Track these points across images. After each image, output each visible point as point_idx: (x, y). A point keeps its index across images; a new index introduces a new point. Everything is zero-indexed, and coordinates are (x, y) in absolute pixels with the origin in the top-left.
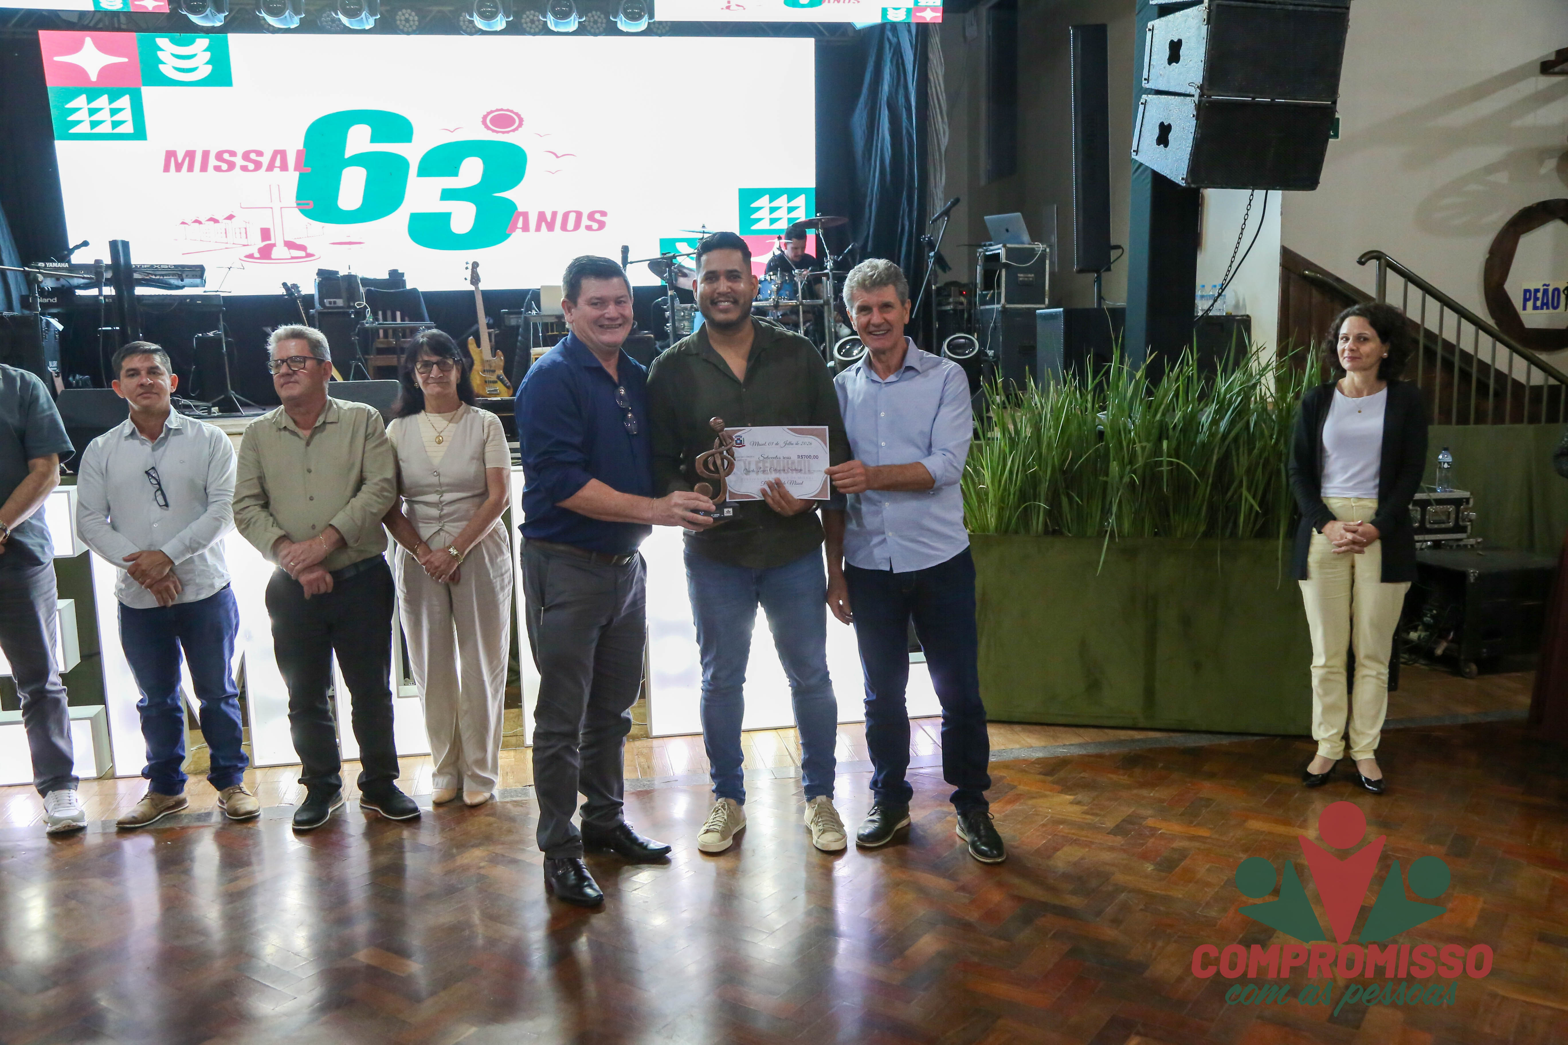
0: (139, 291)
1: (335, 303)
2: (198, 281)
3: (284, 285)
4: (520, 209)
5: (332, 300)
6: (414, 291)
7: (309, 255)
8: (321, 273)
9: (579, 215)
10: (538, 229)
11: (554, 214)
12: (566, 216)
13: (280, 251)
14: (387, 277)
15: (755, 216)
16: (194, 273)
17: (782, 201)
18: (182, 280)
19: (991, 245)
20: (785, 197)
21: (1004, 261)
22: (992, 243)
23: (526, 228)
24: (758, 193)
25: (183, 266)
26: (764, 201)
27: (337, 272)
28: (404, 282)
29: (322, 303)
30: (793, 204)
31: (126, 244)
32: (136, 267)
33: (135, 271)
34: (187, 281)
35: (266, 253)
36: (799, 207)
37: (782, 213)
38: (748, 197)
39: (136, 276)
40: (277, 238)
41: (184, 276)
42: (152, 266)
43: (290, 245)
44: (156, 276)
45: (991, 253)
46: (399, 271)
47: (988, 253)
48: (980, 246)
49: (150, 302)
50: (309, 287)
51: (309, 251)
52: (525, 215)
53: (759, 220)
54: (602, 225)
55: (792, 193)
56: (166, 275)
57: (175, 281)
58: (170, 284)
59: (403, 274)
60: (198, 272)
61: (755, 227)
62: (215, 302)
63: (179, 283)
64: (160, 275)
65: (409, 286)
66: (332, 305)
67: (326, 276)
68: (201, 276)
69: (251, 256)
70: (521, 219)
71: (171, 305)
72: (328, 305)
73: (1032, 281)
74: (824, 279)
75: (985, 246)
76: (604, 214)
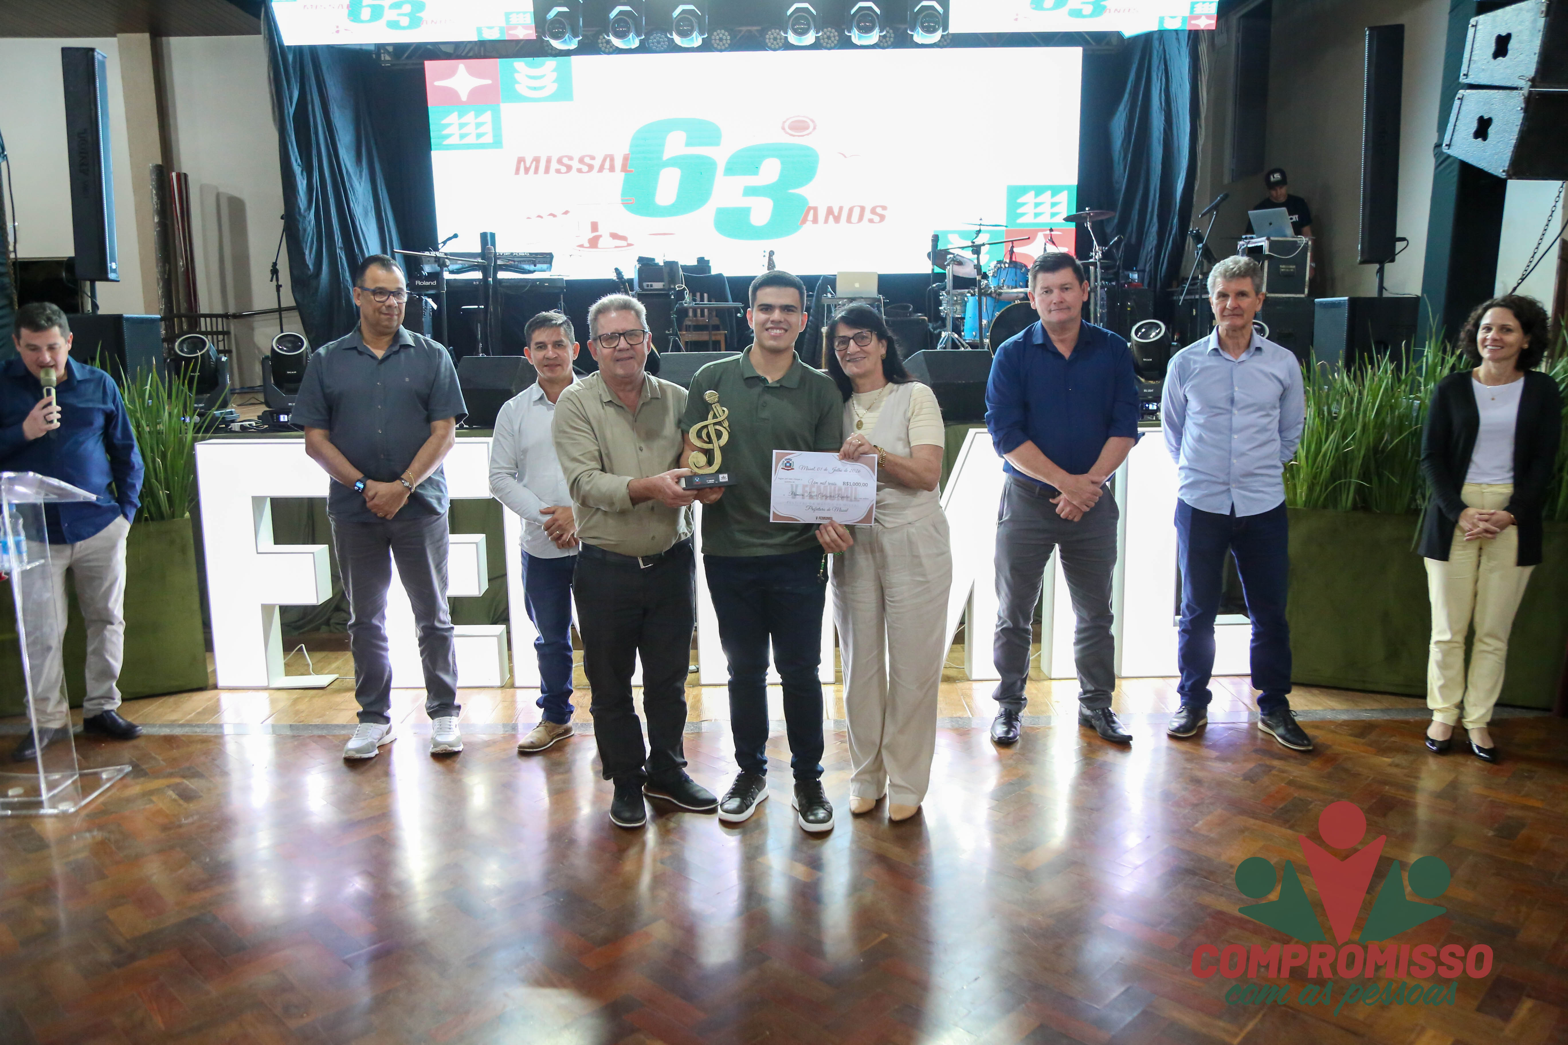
0: (501, 275)
1: (651, 286)
2: (545, 266)
3: (616, 269)
4: (811, 205)
5: (649, 283)
6: (719, 277)
7: (629, 245)
8: (641, 260)
9: (863, 209)
10: (826, 221)
11: (841, 209)
12: (851, 210)
13: (605, 241)
14: (695, 263)
15: (1020, 211)
16: (545, 259)
17: (1046, 197)
18: (535, 266)
19: (1252, 238)
20: (1049, 193)
21: (1267, 253)
22: (1254, 236)
23: (815, 221)
24: (1024, 190)
25: (537, 254)
26: (1029, 198)
27: (653, 260)
28: (710, 267)
29: (640, 286)
30: (1057, 199)
31: (493, 235)
32: (500, 255)
33: (499, 258)
34: (539, 266)
35: (594, 243)
36: (1060, 203)
37: (1046, 209)
38: (1015, 193)
39: (499, 262)
40: (604, 231)
41: (537, 261)
42: (512, 254)
43: (614, 236)
44: (514, 261)
45: (1253, 245)
46: (706, 259)
47: (1249, 246)
48: (1241, 239)
49: (508, 284)
50: (631, 272)
51: (629, 241)
52: (815, 209)
53: (1023, 214)
54: (882, 218)
55: (1056, 190)
56: (524, 261)
57: (527, 267)
58: (523, 269)
59: (708, 261)
60: (547, 259)
61: (1020, 221)
62: (560, 285)
63: (532, 268)
64: (520, 262)
65: (714, 272)
66: (649, 288)
67: (645, 262)
68: (550, 263)
69: (582, 246)
70: (812, 212)
71: (525, 286)
72: (646, 288)
73: (1294, 272)
74: (1092, 268)
75: (1246, 238)
76: (884, 208)
